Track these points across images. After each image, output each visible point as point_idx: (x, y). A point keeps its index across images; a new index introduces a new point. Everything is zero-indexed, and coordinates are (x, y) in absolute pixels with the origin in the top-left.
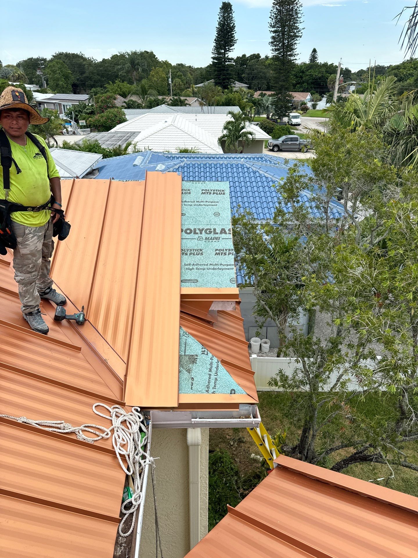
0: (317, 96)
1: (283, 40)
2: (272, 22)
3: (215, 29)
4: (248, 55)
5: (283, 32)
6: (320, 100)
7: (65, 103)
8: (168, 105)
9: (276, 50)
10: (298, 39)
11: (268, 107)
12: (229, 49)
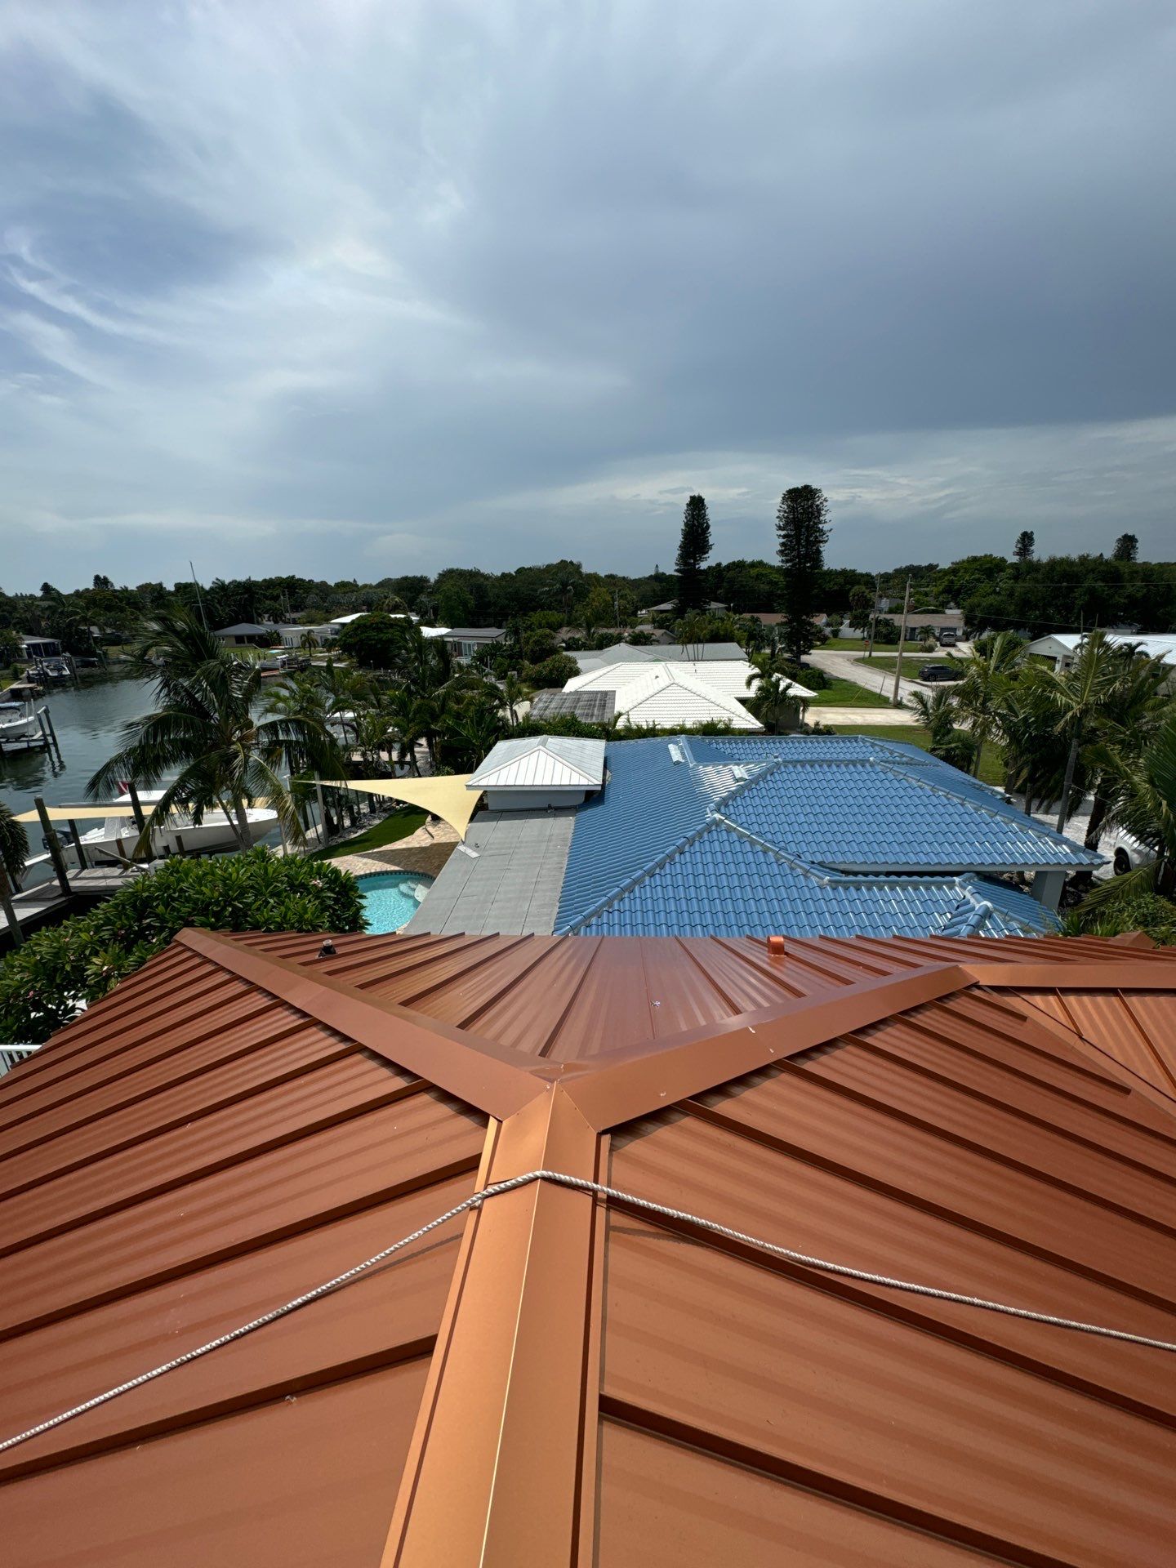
0: (836, 617)
1: (799, 548)
2: (781, 524)
3: (680, 533)
4: (724, 564)
5: (798, 536)
6: (842, 624)
7: (467, 642)
8: (626, 642)
9: (787, 561)
10: (821, 545)
11: (773, 640)
12: (701, 558)
